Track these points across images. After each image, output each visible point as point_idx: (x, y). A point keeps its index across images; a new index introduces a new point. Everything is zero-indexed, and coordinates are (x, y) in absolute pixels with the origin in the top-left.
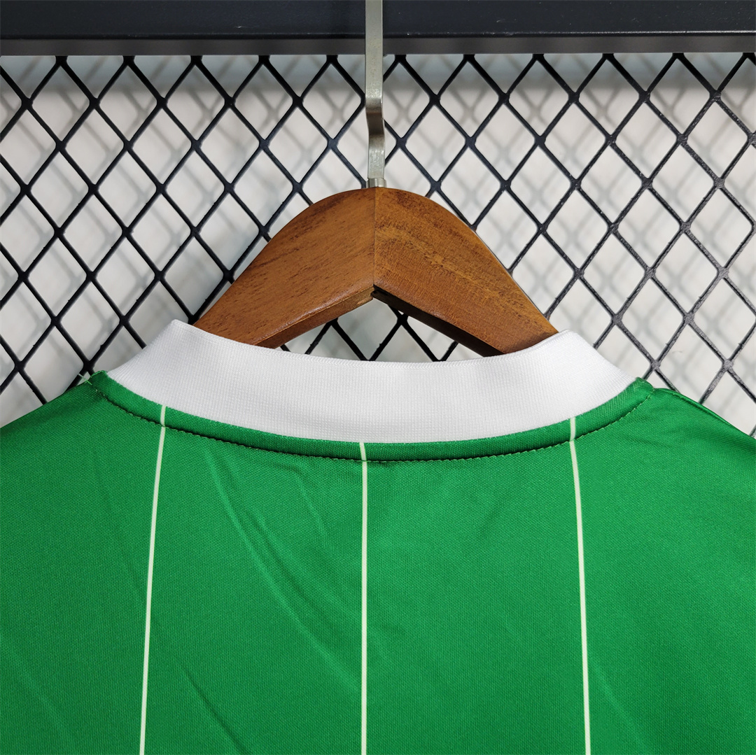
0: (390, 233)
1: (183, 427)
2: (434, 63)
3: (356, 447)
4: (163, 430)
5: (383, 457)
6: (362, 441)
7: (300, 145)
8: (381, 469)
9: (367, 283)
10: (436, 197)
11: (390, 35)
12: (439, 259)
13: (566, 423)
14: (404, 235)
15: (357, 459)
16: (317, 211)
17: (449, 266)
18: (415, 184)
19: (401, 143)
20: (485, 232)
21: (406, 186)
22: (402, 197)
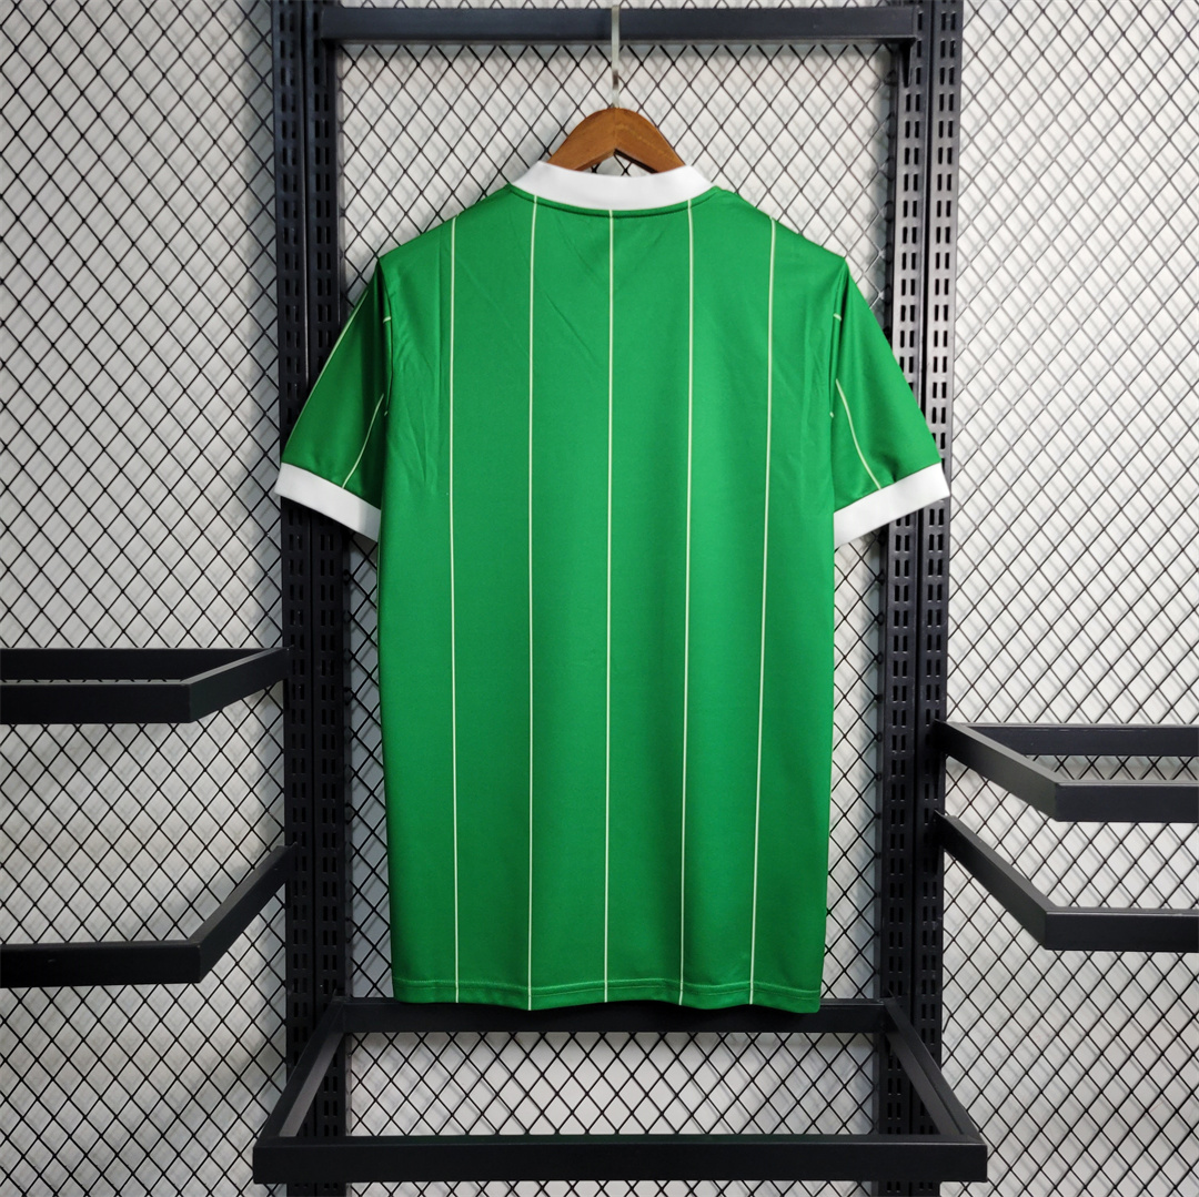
0: (621, 127)
1: (543, 203)
2: (642, 48)
3: (608, 212)
4: (535, 206)
5: (618, 216)
6: (611, 209)
7: (577, 85)
8: (617, 221)
9: (612, 148)
10: (641, 112)
11: (623, 37)
12: (640, 138)
13: (687, 202)
14: (627, 128)
15: (608, 216)
16: (588, 120)
17: (644, 141)
18: (632, 105)
19: (626, 86)
20: (664, 129)
21: (627, 106)
22: (626, 112)
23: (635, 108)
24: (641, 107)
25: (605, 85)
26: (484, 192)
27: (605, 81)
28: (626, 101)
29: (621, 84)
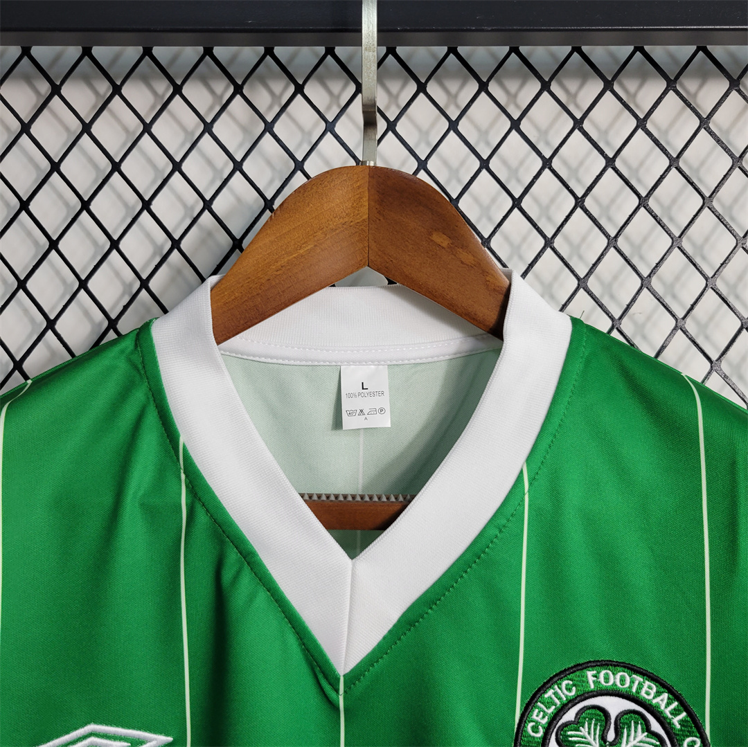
18: (403, 163)
23: (410, 167)
24: (422, 165)
25: (351, 127)
26: (113, 324)
27: (351, 119)
28: (391, 155)
29: (382, 125)
